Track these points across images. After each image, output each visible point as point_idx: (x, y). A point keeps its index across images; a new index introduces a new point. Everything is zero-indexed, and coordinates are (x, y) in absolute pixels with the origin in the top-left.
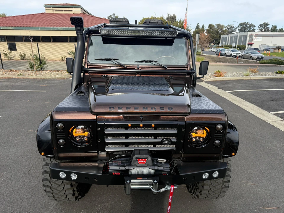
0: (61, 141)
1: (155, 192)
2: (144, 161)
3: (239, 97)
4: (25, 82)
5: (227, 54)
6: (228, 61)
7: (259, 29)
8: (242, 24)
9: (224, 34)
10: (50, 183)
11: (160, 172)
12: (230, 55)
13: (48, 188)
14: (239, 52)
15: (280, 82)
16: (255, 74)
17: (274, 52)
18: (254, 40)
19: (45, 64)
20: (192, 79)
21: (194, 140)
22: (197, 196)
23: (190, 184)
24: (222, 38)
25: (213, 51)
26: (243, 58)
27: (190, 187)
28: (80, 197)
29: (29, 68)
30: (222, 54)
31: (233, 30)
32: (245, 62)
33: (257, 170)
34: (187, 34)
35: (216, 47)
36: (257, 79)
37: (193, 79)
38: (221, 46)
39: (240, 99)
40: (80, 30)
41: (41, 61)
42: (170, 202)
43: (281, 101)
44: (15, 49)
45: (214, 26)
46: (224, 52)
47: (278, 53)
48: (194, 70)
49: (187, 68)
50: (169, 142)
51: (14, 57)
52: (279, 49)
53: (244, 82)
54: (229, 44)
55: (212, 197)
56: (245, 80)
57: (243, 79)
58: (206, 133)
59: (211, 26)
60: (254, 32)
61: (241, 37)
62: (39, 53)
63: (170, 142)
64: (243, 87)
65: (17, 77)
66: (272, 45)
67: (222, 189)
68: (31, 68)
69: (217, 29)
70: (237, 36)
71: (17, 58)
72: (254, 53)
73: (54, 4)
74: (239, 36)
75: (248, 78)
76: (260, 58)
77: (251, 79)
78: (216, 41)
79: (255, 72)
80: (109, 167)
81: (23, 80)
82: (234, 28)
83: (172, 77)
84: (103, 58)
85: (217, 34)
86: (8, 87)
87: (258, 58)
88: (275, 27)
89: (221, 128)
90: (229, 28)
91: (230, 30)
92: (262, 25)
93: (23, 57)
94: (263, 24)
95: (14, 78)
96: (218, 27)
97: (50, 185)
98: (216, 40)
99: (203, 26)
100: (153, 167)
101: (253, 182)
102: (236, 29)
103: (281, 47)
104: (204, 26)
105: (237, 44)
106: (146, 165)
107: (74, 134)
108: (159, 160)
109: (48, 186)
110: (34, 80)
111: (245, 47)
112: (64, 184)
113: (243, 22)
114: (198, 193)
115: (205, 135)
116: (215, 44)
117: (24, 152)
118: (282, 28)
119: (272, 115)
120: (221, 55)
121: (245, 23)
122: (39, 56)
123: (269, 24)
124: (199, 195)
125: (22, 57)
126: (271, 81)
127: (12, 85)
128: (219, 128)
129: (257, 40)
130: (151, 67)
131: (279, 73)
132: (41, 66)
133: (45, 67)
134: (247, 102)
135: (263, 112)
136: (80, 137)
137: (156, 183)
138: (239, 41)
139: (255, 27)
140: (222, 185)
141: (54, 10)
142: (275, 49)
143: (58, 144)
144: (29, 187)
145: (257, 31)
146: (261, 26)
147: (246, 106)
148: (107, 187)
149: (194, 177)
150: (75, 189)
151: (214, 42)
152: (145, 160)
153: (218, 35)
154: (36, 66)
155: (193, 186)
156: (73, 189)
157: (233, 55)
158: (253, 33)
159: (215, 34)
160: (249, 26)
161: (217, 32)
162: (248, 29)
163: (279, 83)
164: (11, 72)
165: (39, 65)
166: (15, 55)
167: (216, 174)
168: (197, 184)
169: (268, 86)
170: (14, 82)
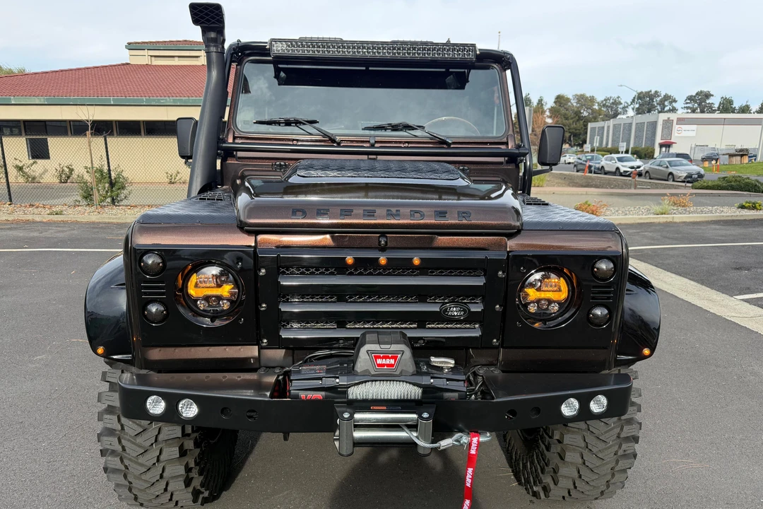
0: (154, 308)
1: (424, 448)
2: (392, 361)
3: (645, 262)
4: (66, 231)
5: (607, 169)
6: (609, 183)
7: (687, 108)
8: (642, 95)
9: (595, 120)
10: (120, 442)
11: (439, 394)
12: (614, 170)
13: (113, 459)
14: (638, 162)
15: (754, 227)
16: (685, 210)
17: (729, 164)
18: (676, 135)
19: (123, 188)
20: (521, 174)
21: (533, 309)
22: (546, 489)
23: (523, 460)
24: (591, 130)
25: (569, 163)
26: (650, 179)
27: (525, 466)
28: (206, 494)
29: (79, 198)
30: (593, 169)
31: (620, 110)
32: (656, 187)
33: (711, 431)
34: (503, 57)
35: (576, 153)
36: (692, 220)
37: (524, 173)
38: (589, 150)
39: (650, 266)
40: (215, 41)
41: (114, 182)
42: (468, 485)
43: (759, 270)
44: (45, 155)
45: (568, 100)
46: (599, 163)
47: (742, 166)
48: (526, 149)
49: (507, 143)
50: (462, 313)
51: (41, 176)
52: (742, 156)
53: (657, 228)
54: (610, 146)
55: (587, 487)
56: (659, 224)
57: (652, 221)
58: (567, 289)
59: (560, 100)
60: (674, 114)
61: (640, 126)
62: (108, 159)
63: (464, 310)
64: (653, 239)
65: (47, 218)
66: (723, 147)
67: (617, 462)
68: (86, 198)
69: (578, 108)
70: (631, 124)
71: (50, 178)
72: (678, 163)
73: (151, 42)
74: (637, 124)
75: (667, 218)
76: (693, 176)
77: (675, 220)
78: (578, 139)
79: (683, 206)
80: (291, 381)
81: (62, 225)
82: (621, 106)
83: (466, 168)
84: (276, 118)
85: (578, 120)
86: (19, 242)
87: (690, 176)
88: (731, 102)
89: (608, 270)
90: (607, 106)
91: (612, 110)
92: (695, 96)
93: (66, 176)
94: (697, 94)
95: (40, 222)
96: (578, 102)
97: (119, 448)
98: (575, 135)
99: (540, 101)
100: (418, 379)
101: (701, 462)
102: (627, 107)
103: (747, 150)
104: (542, 100)
105: (632, 145)
106: (398, 373)
107: (192, 291)
108: (433, 359)
109: (113, 453)
110: (92, 226)
111: (653, 152)
112: (160, 446)
113: (645, 90)
114: (547, 480)
115: (563, 295)
116: (575, 145)
117: (52, 391)
118: (748, 104)
119: (738, 302)
120: (590, 172)
121: (651, 91)
122: (109, 166)
123: (713, 95)
124: (552, 485)
125: (64, 176)
126: (730, 225)
127: (33, 238)
128: (603, 269)
129: (684, 134)
130: (408, 143)
131: (749, 208)
132: (113, 194)
133: (122, 196)
134: (669, 273)
135: (715, 297)
136: (207, 298)
137: (427, 419)
138: (636, 137)
139: (675, 101)
140: (616, 448)
141: (151, 56)
142: (731, 156)
143: (145, 316)
144: (62, 475)
145: (681, 113)
146: (693, 100)
147: (665, 282)
148: (286, 439)
149: (538, 410)
150: (192, 465)
151: (570, 140)
152: (395, 358)
153: (582, 122)
154: (99, 192)
155: (532, 463)
156: (187, 463)
157: (622, 171)
158: (673, 116)
159: (571, 121)
160: (661, 101)
161: (578, 113)
162: (658, 107)
163: (750, 230)
164: (30, 209)
165: (107, 192)
166: (46, 171)
167: (598, 405)
168: (545, 451)
169: (722, 236)
170: (39, 230)
